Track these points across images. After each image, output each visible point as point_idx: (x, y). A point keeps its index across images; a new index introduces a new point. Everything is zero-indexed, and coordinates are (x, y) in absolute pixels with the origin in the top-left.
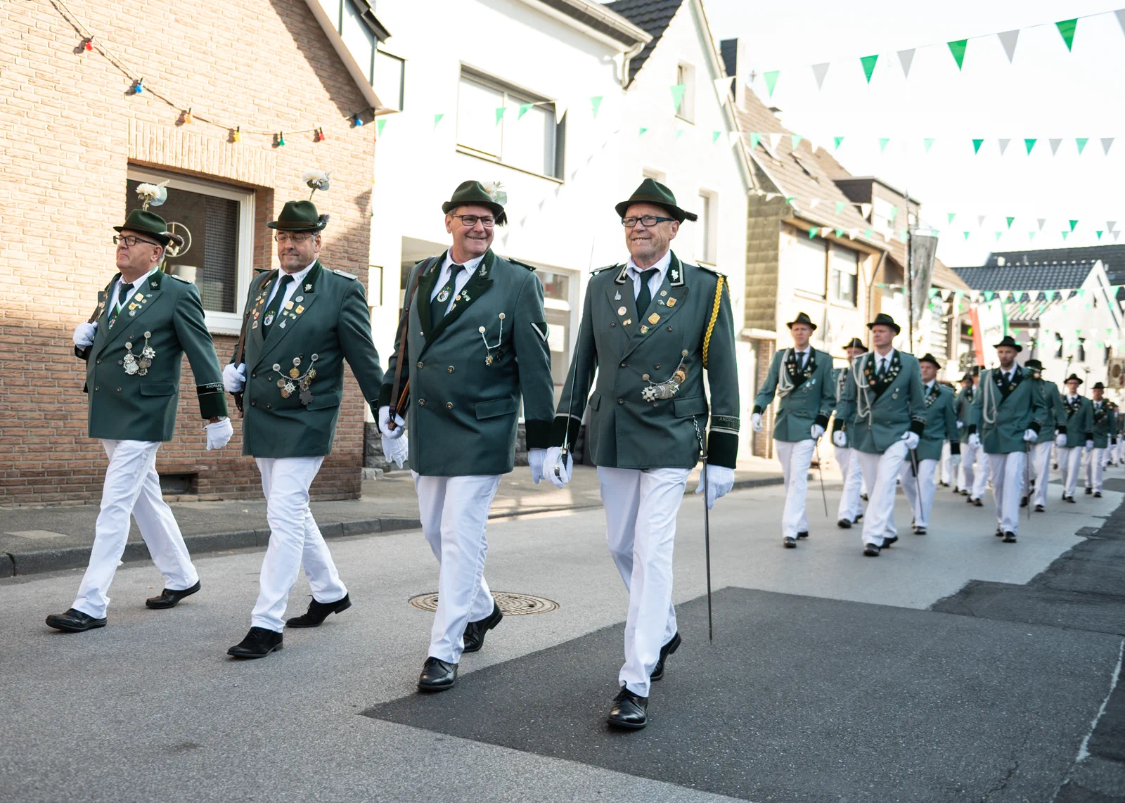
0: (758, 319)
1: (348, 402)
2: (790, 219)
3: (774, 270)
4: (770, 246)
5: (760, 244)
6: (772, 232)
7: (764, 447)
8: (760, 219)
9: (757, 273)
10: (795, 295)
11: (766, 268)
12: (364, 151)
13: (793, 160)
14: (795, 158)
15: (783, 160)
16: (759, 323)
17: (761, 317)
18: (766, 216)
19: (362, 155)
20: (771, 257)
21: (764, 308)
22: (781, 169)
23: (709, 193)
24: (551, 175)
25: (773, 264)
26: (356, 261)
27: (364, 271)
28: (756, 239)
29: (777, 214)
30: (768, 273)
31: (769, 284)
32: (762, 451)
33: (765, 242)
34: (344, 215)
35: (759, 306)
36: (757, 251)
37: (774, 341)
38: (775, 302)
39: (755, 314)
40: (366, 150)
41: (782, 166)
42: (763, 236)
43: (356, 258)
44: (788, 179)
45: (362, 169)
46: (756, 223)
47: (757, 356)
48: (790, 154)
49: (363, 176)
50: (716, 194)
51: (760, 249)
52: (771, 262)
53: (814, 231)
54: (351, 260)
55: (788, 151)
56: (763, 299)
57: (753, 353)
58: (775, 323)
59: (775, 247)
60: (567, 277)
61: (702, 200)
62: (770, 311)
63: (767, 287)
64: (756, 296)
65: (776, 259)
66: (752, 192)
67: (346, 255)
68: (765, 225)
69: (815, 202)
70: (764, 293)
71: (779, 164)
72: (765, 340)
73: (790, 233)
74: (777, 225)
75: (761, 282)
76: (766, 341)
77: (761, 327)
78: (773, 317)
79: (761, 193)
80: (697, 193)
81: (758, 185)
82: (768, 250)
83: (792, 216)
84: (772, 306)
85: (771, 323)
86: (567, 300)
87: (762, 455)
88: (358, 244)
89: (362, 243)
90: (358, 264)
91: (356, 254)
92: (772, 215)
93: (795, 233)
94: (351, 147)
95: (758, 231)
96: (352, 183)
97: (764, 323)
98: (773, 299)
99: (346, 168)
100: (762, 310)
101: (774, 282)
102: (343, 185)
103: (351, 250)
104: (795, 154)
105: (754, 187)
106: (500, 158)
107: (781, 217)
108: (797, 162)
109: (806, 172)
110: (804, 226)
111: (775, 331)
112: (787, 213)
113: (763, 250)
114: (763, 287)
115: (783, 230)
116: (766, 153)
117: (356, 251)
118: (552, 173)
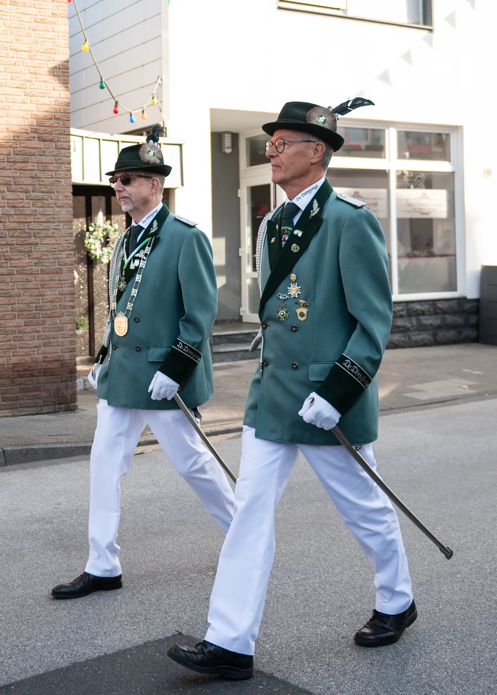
1: (51, 302)
12: (53, 14)
19: (50, 19)
24: (419, 24)
26: (52, 140)
27: (63, 151)
34: (28, 90)
40: (56, 12)
43: (50, 137)
45: (51, 35)
49: (54, 43)
54: (44, 141)
60: (448, 135)
67: (36, 135)
86: (449, 160)
88: (52, 122)
89: (58, 119)
90: (54, 144)
91: (51, 133)
94: (32, 11)
96: (38, 51)
99: (28, 36)
102: (26, 55)
103: (43, 128)
106: (345, 11)
117: (49, 129)
118: (419, 19)
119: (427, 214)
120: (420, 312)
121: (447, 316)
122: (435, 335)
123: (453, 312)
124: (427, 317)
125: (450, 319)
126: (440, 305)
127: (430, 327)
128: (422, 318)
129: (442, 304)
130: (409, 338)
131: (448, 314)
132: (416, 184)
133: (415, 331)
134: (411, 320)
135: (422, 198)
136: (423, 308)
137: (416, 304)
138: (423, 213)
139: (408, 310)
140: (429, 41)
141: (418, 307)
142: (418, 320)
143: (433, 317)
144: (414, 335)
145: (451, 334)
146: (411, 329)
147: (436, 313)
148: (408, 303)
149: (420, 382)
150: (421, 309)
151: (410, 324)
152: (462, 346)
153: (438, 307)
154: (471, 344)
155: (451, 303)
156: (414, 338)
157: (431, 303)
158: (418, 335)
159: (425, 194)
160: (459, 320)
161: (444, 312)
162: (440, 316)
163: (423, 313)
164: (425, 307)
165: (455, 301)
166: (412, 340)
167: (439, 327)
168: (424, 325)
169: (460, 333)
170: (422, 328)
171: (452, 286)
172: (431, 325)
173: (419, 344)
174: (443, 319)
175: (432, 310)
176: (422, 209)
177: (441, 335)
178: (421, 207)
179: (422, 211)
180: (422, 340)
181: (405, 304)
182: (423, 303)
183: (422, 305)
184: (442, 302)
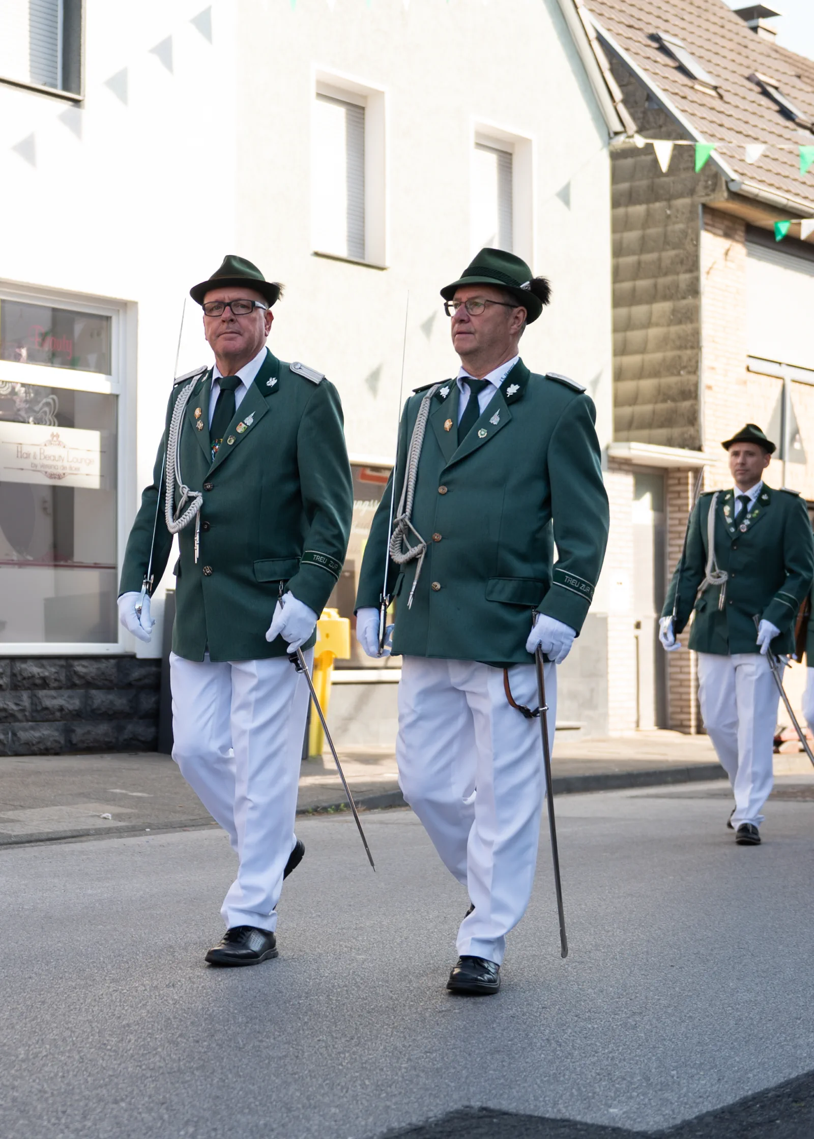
0: (661, 426)
2: (721, 201)
3: (692, 316)
4: (682, 262)
5: (660, 259)
6: (685, 233)
7: (685, 709)
8: (657, 205)
9: (657, 325)
10: (748, 369)
11: (674, 311)
13: (758, 89)
14: (759, 84)
15: (725, 86)
16: (663, 432)
17: (668, 421)
18: (670, 198)
20: (683, 286)
21: (674, 400)
22: (717, 104)
23: (512, 144)
24: (55, 86)
25: (690, 301)
28: (651, 251)
29: (692, 192)
30: (680, 322)
31: (680, 348)
32: (684, 716)
33: (669, 254)
35: (662, 395)
36: (654, 276)
37: (697, 471)
38: (696, 385)
39: (654, 412)
41: (721, 97)
42: (666, 242)
44: (727, 122)
46: (648, 214)
47: (659, 506)
48: (749, 79)
50: (526, 142)
51: (660, 270)
52: (684, 298)
53: (783, 227)
55: (747, 73)
56: (672, 380)
57: (647, 498)
58: (698, 432)
59: (692, 264)
60: (108, 319)
61: (492, 159)
62: (686, 404)
63: (677, 353)
64: (655, 374)
65: (694, 290)
66: (619, 142)
68: (668, 217)
69: (754, 152)
70: (673, 368)
71: (713, 93)
72: (678, 470)
73: (727, 235)
74: (692, 217)
75: (663, 343)
76: (681, 470)
77: (670, 443)
78: (693, 419)
79: (640, 141)
80: (472, 141)
81: (632, 126)
82: (678, 274)
83: (726, 194)
84: (691, 394)
85: (691, 431)
86: (108, 372)
87: (682, 728)
92: (681, 195)
93: (741, 234)
95: (652, 231)
97: (676, 432)
98: (692, 378)
100: (670, 404)
101: (693, 342)
104: (762, 78)
105: (625, 131)
107: (701, 198)
108: (765, 93)
109: (785, 113)
110: (764, 219)
111: (699, 449)
112: (714, 188)
113: (666, 274)
114: (670, 354)
115: (708, 227)
116: (682, 69)
118: (56, 79)
119: (59, 477)
120: (38, 682)
121: (94, 692)
122: (68, 731)
123: (107, 685)
124: (53, 693)
125: (100, 698)
126: (80, 668)
127: (58, 714)
128: (41, 693)
129: (84, 666)
130: (14, 734)
131: (98, 688)
132: (39, 415)
133: (28, 721)
134: (20, 698)
135: (50, 442)
136: (47, 674)
137: (30, 663)
138: (52, 476)
139: (14, 675)
140: (75, 126)
141: (34, 669)
142: (33, 697)
143: (66, 693)
144: (25, 730)
145: (102, 730)
146: (19, 716)
147: (73, 686)
148: (13, 659)
149: (15, 808)
150: (41, 675)
151: (17, 704)
152: (124, 756)
153: (76, 673)
154: (141, 754)
155: (103, 665)
156: (23, 735)
157: (63, 662)
158: (32, 728)
159: (58, 436)
160: (119, 701)
161: (89, 684)
162: (81, 691)
163: (44, 683)
164: (49, 671)
165: (112, 661)
166: (19, 739)
167: (77, 715)
168: (46, 709)
169: (120, 729)
170: (41, 715)
171: (109, 633)
172: (61, 709)
173: (35, 748)
174: (87, 698)
175: (63, 677)
176: (50, 467)
177: (81, 731)
178: (46, 462)
179: (49, 471)
180: (41, 741)
181: (8, 661)
182: (45, 662)
183: (43, 666)
184: (84, 663)
